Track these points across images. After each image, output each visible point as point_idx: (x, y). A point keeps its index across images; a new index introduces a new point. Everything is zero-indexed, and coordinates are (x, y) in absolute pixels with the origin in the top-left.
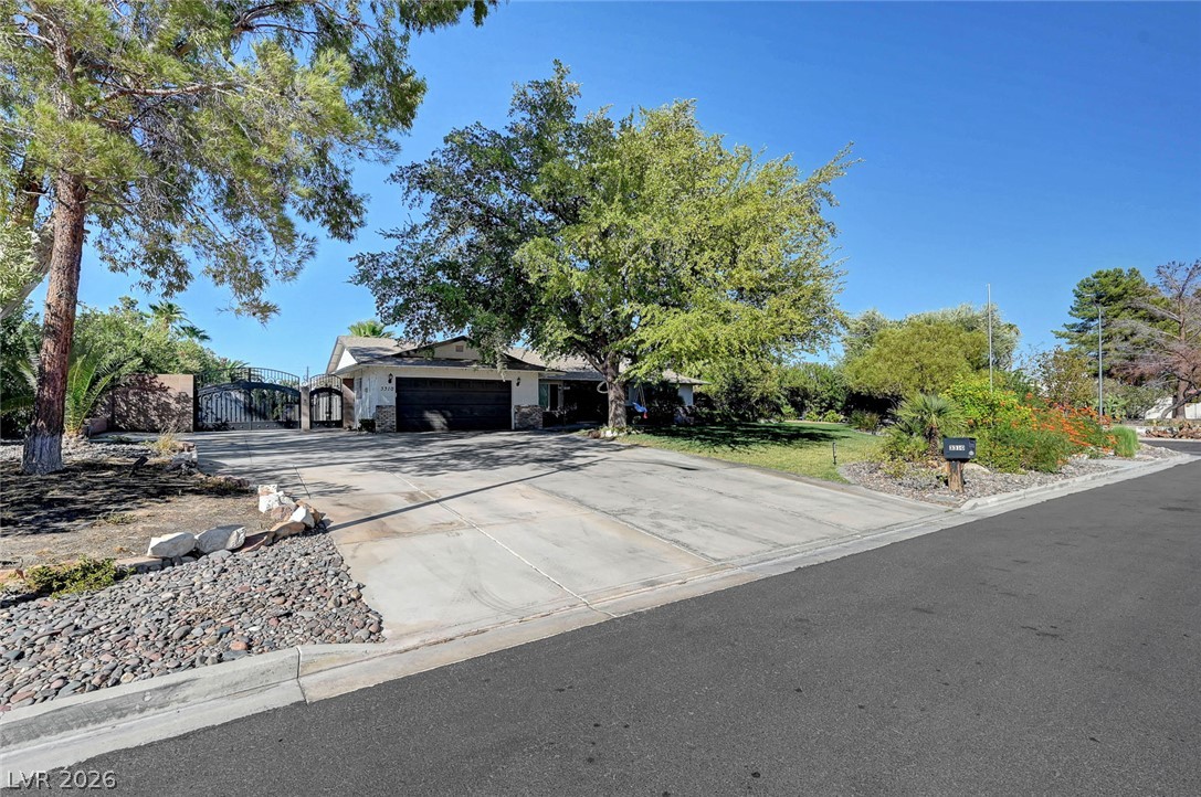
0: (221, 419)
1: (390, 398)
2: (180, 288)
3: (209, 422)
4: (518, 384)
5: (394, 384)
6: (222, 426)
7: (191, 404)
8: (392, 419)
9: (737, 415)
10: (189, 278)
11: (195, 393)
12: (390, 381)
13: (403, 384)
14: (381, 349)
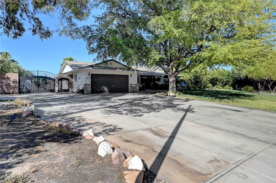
0: (28, 89)
1: (89, 82)
2: (20, 35)
3: (24, 90)
4: (131, 76)
5: (90, 76)
6: (29, 92)
7: (18, 84)
8: (90, 89)
9: (198, 87)
10: (24, 31)
11: (19, 80)
12: (89, 75)
13: (93, 76)
14: (81, 65)
